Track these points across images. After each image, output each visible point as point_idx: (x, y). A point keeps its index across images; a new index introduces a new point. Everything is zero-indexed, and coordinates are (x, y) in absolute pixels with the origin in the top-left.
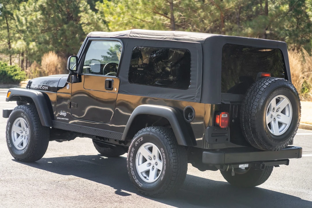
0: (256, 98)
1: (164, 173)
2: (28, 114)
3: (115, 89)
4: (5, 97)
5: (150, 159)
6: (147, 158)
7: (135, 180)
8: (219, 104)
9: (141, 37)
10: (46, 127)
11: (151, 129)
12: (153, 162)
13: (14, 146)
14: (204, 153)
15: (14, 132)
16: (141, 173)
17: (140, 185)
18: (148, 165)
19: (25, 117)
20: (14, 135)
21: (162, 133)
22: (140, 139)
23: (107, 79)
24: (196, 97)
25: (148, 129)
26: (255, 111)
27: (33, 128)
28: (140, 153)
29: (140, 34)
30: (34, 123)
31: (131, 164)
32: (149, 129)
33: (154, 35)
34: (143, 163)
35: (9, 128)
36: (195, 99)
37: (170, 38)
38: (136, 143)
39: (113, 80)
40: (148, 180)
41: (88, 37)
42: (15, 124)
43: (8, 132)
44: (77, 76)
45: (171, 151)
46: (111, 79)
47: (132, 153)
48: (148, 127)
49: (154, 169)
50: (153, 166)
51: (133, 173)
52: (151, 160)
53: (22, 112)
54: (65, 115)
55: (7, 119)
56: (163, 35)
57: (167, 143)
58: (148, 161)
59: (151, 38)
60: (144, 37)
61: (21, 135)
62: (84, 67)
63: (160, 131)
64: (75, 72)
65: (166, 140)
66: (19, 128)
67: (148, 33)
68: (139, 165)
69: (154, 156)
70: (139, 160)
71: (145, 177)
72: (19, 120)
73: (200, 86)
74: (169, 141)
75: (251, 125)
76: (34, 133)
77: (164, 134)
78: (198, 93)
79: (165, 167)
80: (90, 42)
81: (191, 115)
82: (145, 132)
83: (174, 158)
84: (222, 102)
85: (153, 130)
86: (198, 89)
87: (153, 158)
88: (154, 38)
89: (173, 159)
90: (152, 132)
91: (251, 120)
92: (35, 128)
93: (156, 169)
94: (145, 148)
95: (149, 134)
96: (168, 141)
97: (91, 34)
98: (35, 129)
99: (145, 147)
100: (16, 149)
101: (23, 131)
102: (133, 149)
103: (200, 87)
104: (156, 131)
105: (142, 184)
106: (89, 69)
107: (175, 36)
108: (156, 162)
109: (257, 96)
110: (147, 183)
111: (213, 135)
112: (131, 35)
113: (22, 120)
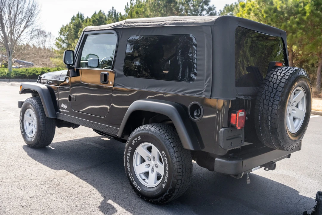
0: (278, 92)
1: (166, 179)
2: (35, 106)
3: (111, 83)
4: (19, 90)
5: (148, 160)
6: (146, 159)
7: (133, 182)
8: (234, 99)
9: (137, 26)
10: (50, 118)
11: (150, 127)
12: (152, 163)
13: (26, 133)
14: (217, 161)
15: (26, 121)
16: (139, 174)
17: (138, 189)
18: (147, 166)
19: (32, 108)
20: (26, 124)
21: (163, 133)
22: (138, 139)
23: (103, 72)
24: (204, 91)
25: (146, 128)
26: (278, 107)
27: (39, 119)
28: (138, 153)
29: (135, 23)
30: (40, 114)
31: (128, 164)
32: (148, 127)
33: (151, 22)
34: (141, 163)
35: (21, 118)
36: (203, 94)
37: (169, 23)
38: (133, 142)
39: (108, 74)
40: (147, 183)
41: (84, 32)
42: (27, 114)
43: (21, 121)
44: (75, 70)
45: (174, 156)
46: (106, 73)
47: (129, 152)
48: (146, 125)
49: (153, 171)
50: (153, 168)
51: (130, 174)
52: (150, 160)
53: (30, 104)
54: (66, 108)
55: (20, 109)
56: (161, 21)
57: (169, 145)
58: (147, 162)
59: (147, 25)
60: (140, 25)
61: (32, 124)
62: (81, 62)
63: (160, 130)
64: (72, 66)
65: (168, 142)
66: (30, 117)
67: (143, 21)
68: (137, 165)
69: (154, 157)
70: (136, 160)
71: (144, 180)
72: (29, 111)
73: (211, 77)
74: (172, 143)
75: (270, 124)
76: (40, 124)
77: (165, 134)
78: (208, 86)
79: (167, 173)
80: (86, 36)
81: (197, 112)
82: (143, 130)
83: (178, 163)
84: (237, 97)
85: (153, 129)
86: (207, 81)
87: (152, 159)
88: (151, 25)
89: (177, 165)
90: (151, 132)
91: (272, 118)
92: (41, 118)
93: (156, 172)
94: (143, 148)
95: (148, 133)
96: (170, 143)
97: (87, 28)
98: (41, 120)
99: (143, 146)
100: (27, 136)
101: (33, 120)
102: (130, 149)
103: (210, 79)
104: (156, 130)
105: (140, 188)
106: (87, 63)
107: (176, 20)
108: (156, 164)
109: (279, 89)
110: (146, 187)
111: (228, 138)
112: (125, 24)
113: (31, 111)
